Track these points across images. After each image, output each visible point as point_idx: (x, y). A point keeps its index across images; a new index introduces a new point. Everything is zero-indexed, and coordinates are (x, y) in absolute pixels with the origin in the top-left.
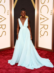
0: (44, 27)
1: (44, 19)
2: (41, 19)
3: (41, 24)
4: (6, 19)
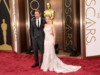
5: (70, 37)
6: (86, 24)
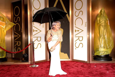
0: (79, 39)
1: (78, 31)
3: (76, 36)
4: (41, 31)
5: (19, 44)
6: (34, 32)
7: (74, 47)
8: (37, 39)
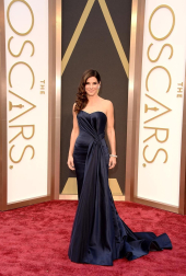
0: (155, 134)
1: (155, 109)
2: (147, 109)
4: (34, 106)
7: (141, 161)
8: (22, 132)
